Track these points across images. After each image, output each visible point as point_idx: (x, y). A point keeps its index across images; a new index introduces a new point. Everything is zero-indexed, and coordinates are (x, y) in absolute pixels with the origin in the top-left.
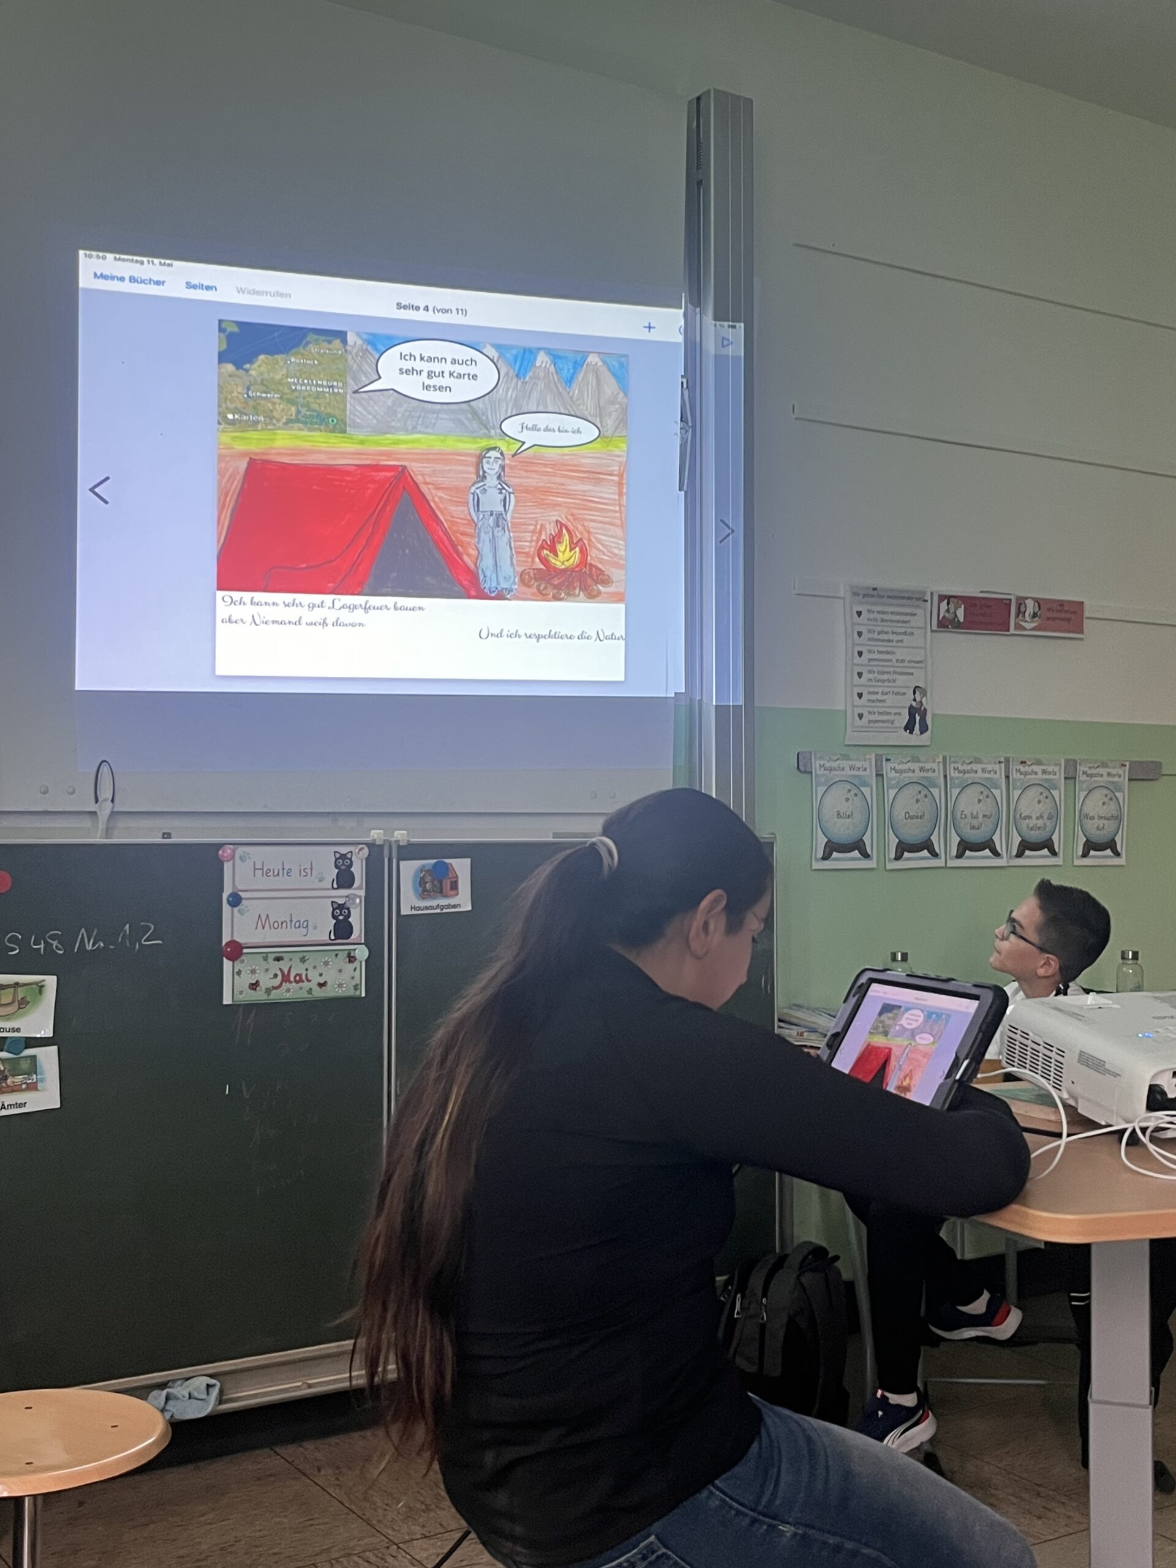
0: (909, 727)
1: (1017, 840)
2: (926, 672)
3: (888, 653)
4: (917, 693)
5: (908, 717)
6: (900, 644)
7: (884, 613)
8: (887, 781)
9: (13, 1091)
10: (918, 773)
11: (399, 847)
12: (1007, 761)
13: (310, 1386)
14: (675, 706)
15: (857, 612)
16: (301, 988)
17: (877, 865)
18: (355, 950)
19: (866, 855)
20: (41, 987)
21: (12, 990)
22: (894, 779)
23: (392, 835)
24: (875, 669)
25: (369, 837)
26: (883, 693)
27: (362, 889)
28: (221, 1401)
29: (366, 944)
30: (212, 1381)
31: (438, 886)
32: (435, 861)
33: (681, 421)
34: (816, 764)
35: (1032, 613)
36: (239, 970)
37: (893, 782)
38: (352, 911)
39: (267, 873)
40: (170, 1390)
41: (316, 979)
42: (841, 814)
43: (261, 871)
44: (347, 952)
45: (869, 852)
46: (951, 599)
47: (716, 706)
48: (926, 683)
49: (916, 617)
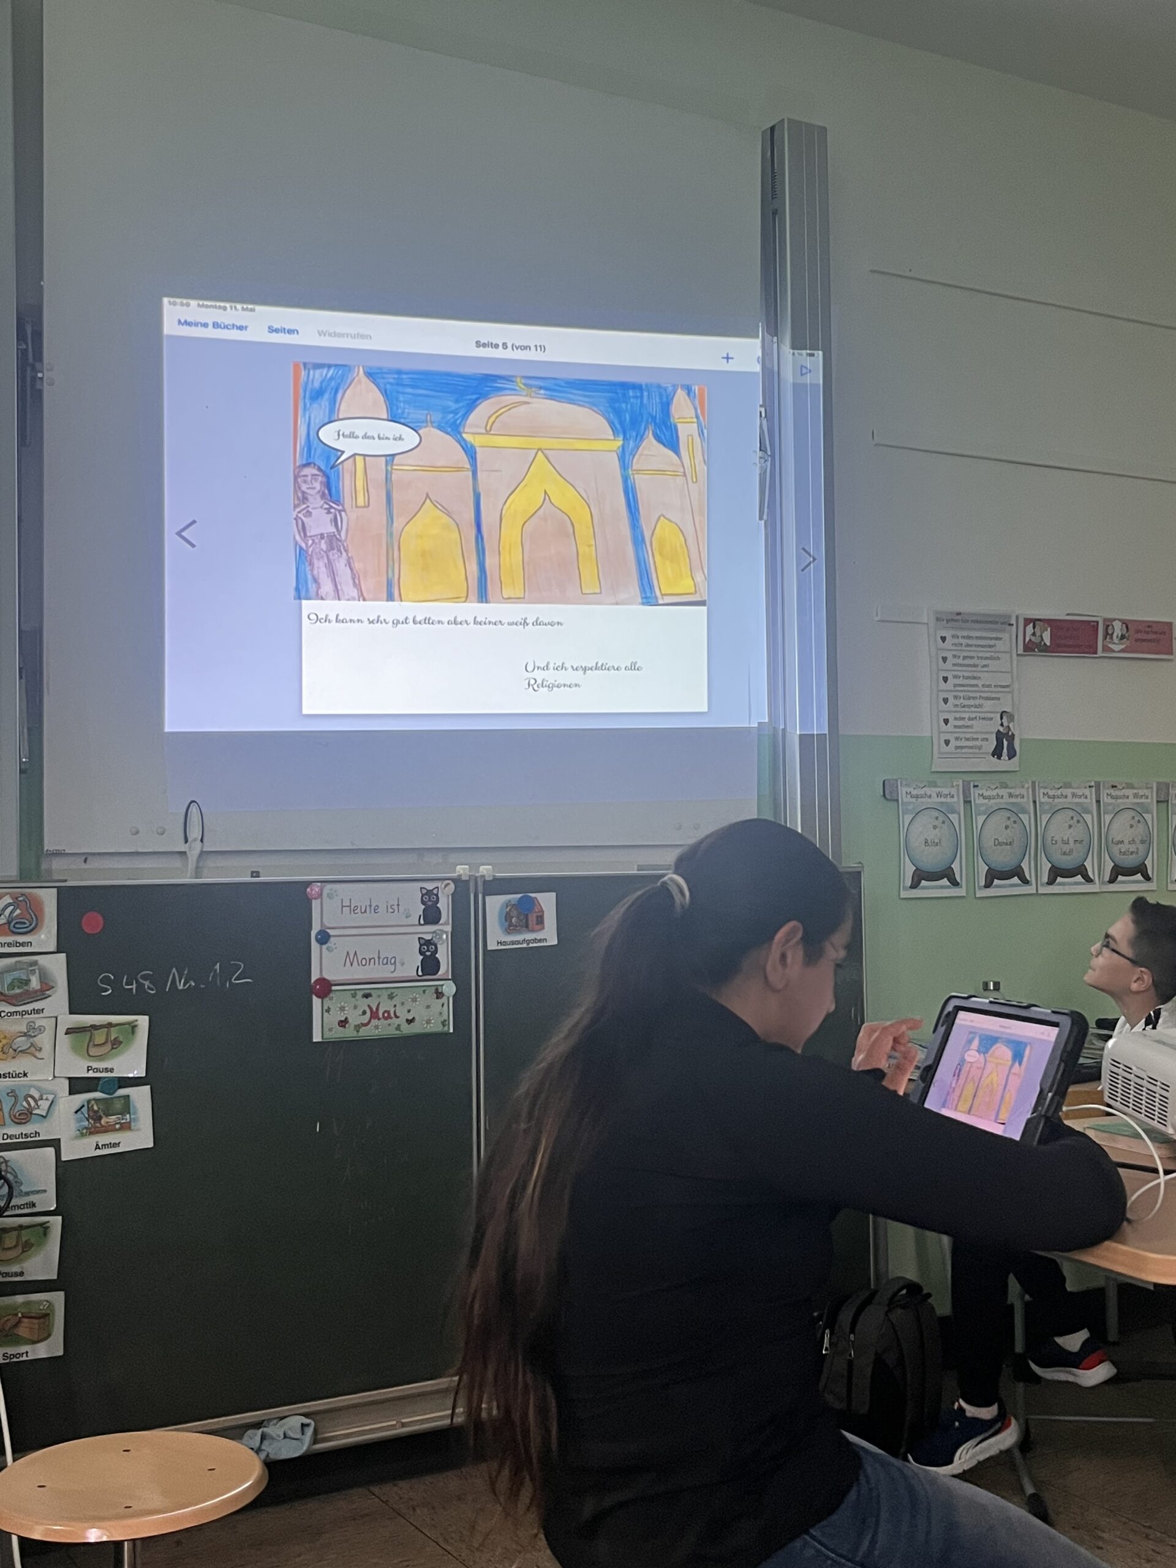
0: (997, 753)
1: (1110, 865)
2: (1013, 698)
3: (974, 678)
4: (1004, 718)
5: (995, 743)
6: (985, 669)
7: (969, 637)
8: (975, 806)
9: (106, 1131)
10: (1006, 799)
11: (485, 882)
12: (1098, 785)
13: (403, 1425)
14: (759, 735)
15: (941, 637)
16: (389, 1025)
17: (967, 893)
18: (443, 985)
19: (955, 883)
20: (133, 1027)
21: (106, 1029)
22: (983, 805)
23: (478, 872)
24: (961, 694)
25: (455, 872)
26: (970, 719)
27: (449, 924)
28: (315, 1441)
29: (454, 979)
30: (306, 1421)
31: (524, 921)
32: (521, 895)
33: (760, 450)
34: (903, 791)
35: (1120, 635)
36: (329, 1008)
37: (982, 808)
38: (438, 946)
39: (354, 911)
40: (265, 1429)
41: (404, 1015)
42: (929, 841)
43: (348, 908)
44: (434, 988)
45: (958, 880)
46: (1037, 622)
47: (800, 735)
48: (1013, 709)
49: (1001, 642)
